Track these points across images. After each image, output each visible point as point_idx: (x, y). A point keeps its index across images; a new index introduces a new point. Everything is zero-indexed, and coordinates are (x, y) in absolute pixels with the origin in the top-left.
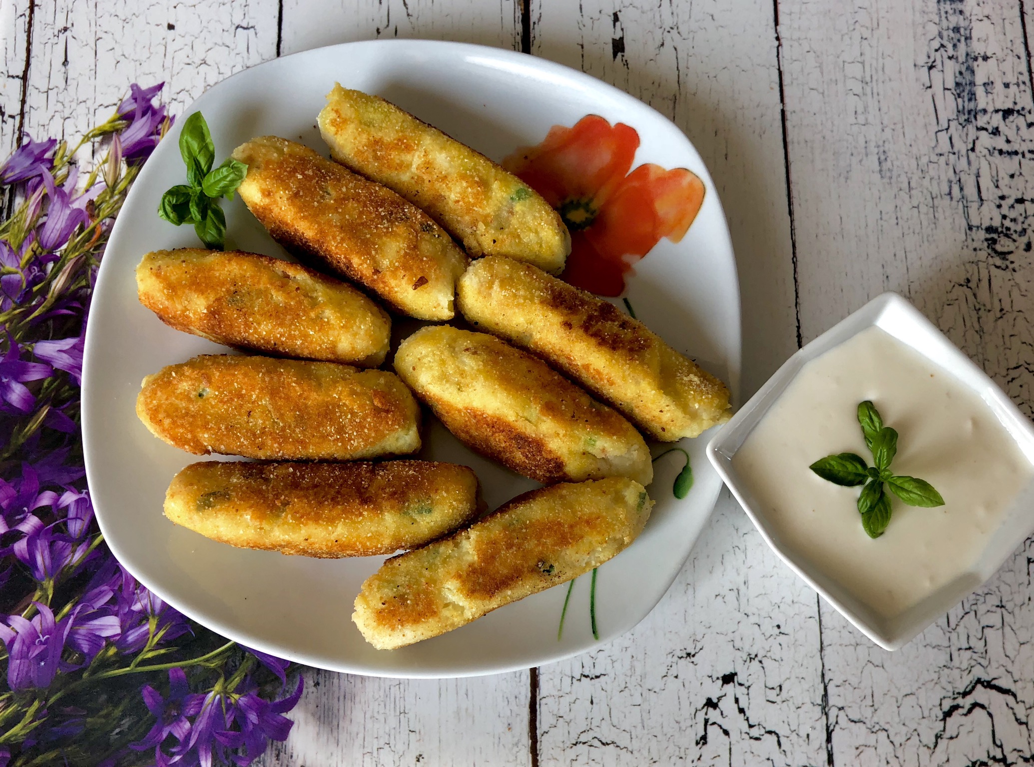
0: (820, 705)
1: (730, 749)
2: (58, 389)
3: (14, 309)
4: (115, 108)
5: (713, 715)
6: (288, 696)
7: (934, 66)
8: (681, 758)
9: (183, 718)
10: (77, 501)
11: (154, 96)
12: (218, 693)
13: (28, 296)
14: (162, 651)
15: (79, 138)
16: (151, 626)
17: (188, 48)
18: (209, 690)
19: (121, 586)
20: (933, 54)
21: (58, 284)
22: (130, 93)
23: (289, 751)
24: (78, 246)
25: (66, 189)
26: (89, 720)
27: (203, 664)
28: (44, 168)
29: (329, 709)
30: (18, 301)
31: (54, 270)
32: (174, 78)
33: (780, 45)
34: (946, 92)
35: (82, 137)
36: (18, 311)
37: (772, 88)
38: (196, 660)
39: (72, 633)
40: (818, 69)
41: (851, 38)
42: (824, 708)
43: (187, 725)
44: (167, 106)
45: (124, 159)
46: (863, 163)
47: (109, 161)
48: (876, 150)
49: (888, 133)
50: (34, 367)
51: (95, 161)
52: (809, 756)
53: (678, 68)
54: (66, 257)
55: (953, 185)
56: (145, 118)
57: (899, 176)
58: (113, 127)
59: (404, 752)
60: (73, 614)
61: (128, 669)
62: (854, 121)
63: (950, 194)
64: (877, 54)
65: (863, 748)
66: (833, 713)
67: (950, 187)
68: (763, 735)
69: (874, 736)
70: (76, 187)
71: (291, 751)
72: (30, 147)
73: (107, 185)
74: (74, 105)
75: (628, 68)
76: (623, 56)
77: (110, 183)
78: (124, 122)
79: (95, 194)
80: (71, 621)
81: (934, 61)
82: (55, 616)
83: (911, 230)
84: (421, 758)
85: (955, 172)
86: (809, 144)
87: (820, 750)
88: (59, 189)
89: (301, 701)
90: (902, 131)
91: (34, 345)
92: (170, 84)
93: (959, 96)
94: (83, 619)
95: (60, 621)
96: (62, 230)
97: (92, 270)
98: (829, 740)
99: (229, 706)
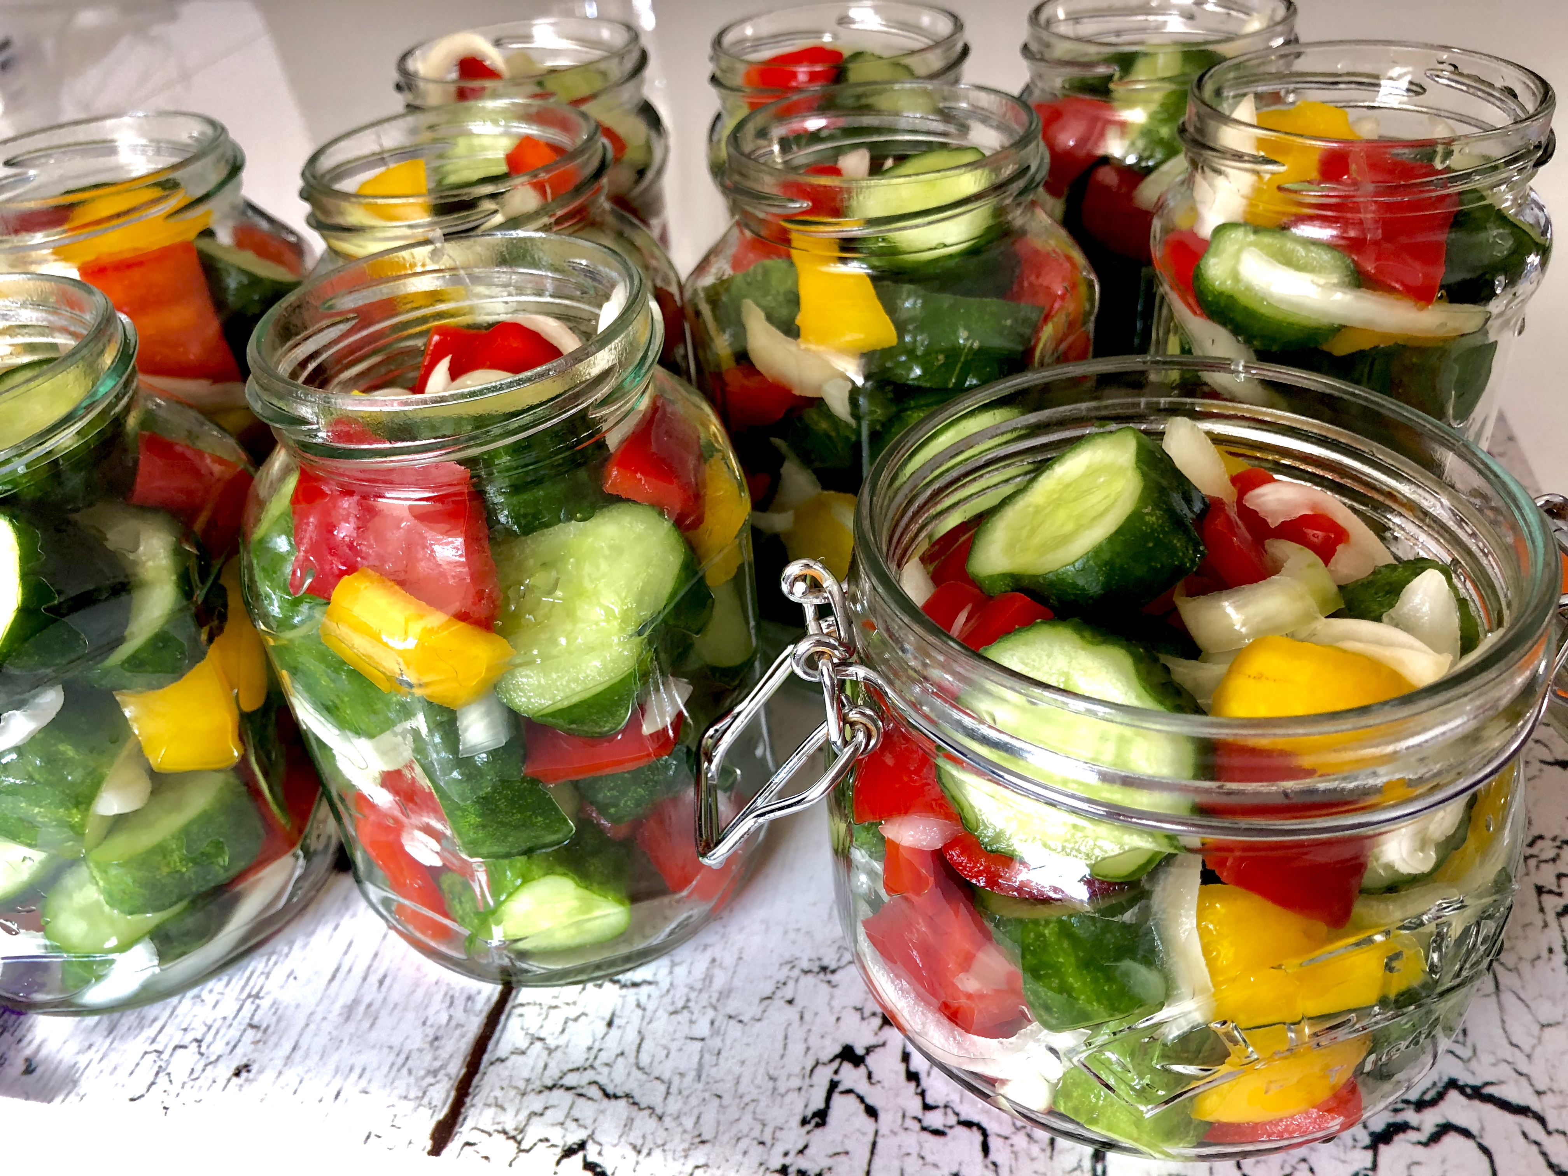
1: (874, 1144)
5: (850, 1076)
8: (762, 1143)
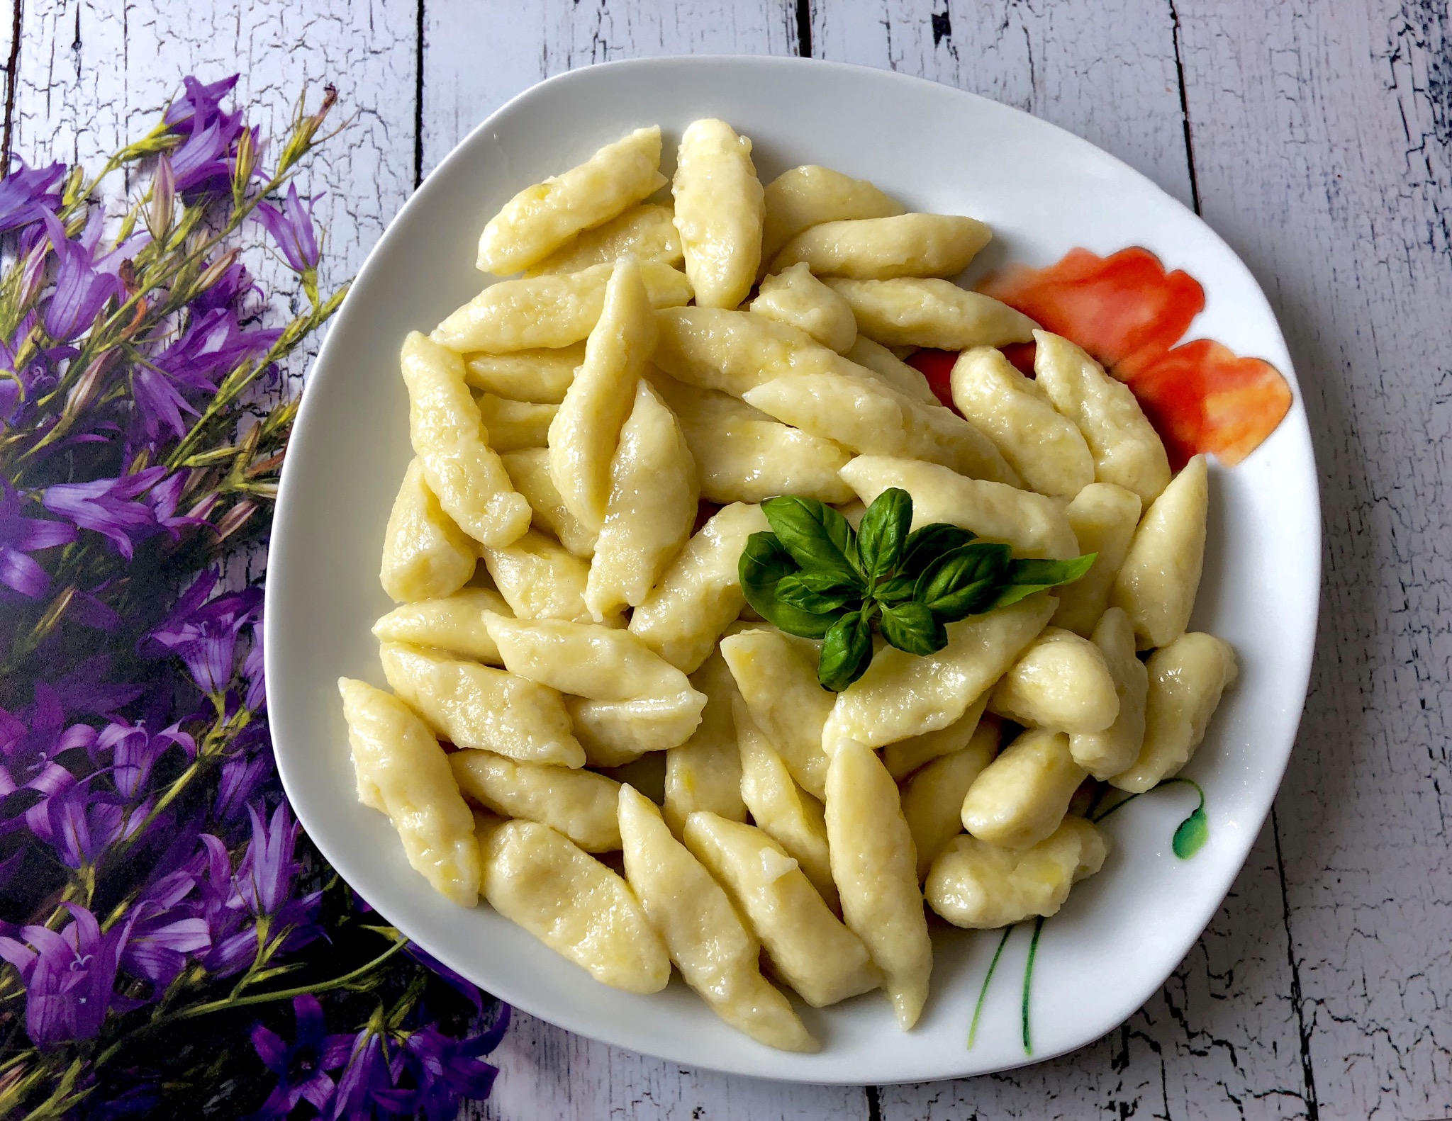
0: (1289, 998)
2: (87, 560)
3: (9, 435)
4: (159, 116)
6: (487, 1029)
7: (1399, 57)
9: (322, 1073)
10: (129, 739)
11: (223, 96)
12: (375, 1031)
13: (29, 413)
14: (281, 970)
15: (102, 162)
16: (261, 930)
17: (275, 23)
18: (361, 1026)
19: (206, 871)
20: (1395, 38)
21: (80, 393)
22: (183, 91)
23: (493, 1115)
24: (110, 333)
25: (85, 242)
26: (166, 1085)
27: (348, 986)
28: (47, 211)
29: (552, 1045)
30: (14, 423)
31: (72, 371)
32: (254, 68)
33: (1177, 25)
34: (1418, 93)
35: (107, 161)
36: (14, 438)
37: (1168, 90)
38: (336, 981)
39: (130, 948)
40: (1234, 61)
41: (1279, 15)
42: (1295, 1003)
43: (328, 1084)
44: (245, 113)
45: (178, 195)
46: (1305, 198)
47: (154, 198)
48: (1323, 180)
49: (1339, 154)
50: (45, 526)
51: (132, 198)
52: (1278, 1075)
53: (1030, 59)
54: (92, 349)
55: (1435, 229)
56: (209, 131)
57: (1357, 216)
58: (158, 144)
59: (673, 1105)
60: (130, 919)
61: (226, 1001)
62: (1290, 138)
63: (1431, 242)
64: (1318, 36)
65: (1355, 1058)
66: (1309, 1008)
67: (1431, 232)
68: (1209, 1048)
69: (1368, 1038)
70: (101, 240)
71: (496, 1114)
72: (23, 175)
73: (153, 235)
74: (92, 110)
75: (957, 59)
76: (949, 40)
77: (158, 233)
78: (175, 136)
79: (132, 252)
80: (127, 930)
81: (1398, 50)
82: (100, 923)
83: (1379, 296)
84: (700, 1113)
85: (1436, 210)
86: (1226, 172)
87: (1293, 1066)
88: (73, 243)
89: (508, 1037)
90: (1358, 151)
91: (43, 491)
92: (248, 76)
93: (1436, 101)
94: (146, 926)
95: (110, 929)
96: (82, 308)
97: (135, 370)
98: (1305, 1050)
99: (394, 1050)
